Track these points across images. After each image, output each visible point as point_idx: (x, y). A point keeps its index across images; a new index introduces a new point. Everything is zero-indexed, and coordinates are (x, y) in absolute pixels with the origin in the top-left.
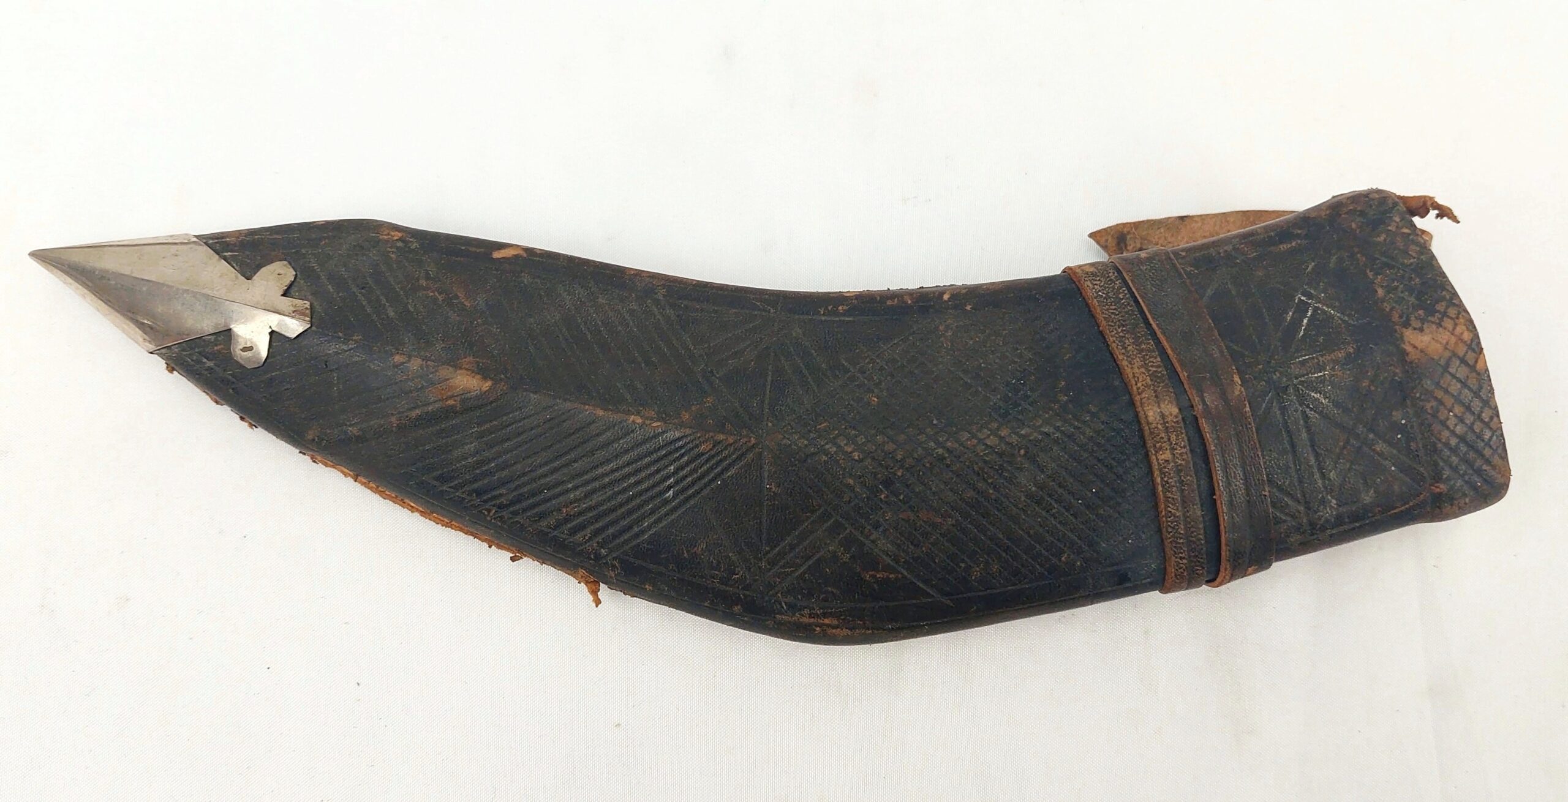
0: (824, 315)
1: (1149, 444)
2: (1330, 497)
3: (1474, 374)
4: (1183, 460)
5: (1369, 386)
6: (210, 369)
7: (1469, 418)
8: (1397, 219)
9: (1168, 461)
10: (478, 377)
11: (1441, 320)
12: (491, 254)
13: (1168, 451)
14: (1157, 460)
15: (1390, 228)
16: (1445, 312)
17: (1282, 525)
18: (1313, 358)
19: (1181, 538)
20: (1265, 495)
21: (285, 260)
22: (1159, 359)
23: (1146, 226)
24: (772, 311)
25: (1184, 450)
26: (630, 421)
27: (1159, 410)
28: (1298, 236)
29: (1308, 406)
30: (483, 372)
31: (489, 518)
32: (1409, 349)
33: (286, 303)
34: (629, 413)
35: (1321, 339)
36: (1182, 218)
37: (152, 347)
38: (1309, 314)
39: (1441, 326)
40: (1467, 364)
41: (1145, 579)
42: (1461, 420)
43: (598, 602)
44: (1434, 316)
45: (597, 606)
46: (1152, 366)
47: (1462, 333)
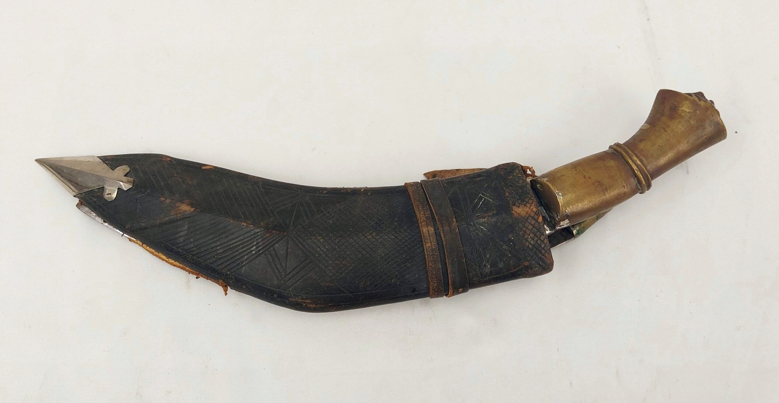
0: (318, 194)
1: (423, 240)
2: (487, 264)
3: (537, 223)
4: (435, 247)
5: (500, 225)
6: (95, 202)
7: (536, 239)
8: (517, 171)
9: (429, 247)
10: (190, 206)
11: (526, 204)
12: (201, 167)
13: (430, 243)
14: (426, 246)
15: (514, 174)
16: (528, 201)
17: (471, 273)
18: (482, 215)
19: (434, 275)
20: (464, 261)
21: (127, 165)
22: (429, 212)
23: (444, 172)
24: (299, 191)
25: (435, 243)
26: (242, 225)
27: (427, 229)
28: (483, 176)
29: (479, 231)
30: (192, 205)
31: (189, 259)
32: (514, 212)
33: (125, 179)
34: (242, 222)
35: (485, 209)
36: (457, 170)
37: (75, 194)
38: (483, 200)
39: (526, 206)
40: (535, 220)
41: (422, 291)
42: (533, 239)
43: (226, 294)
44: (524, 202)
45: (226, 295)
46: (427, 215)
47: (533, 209)
